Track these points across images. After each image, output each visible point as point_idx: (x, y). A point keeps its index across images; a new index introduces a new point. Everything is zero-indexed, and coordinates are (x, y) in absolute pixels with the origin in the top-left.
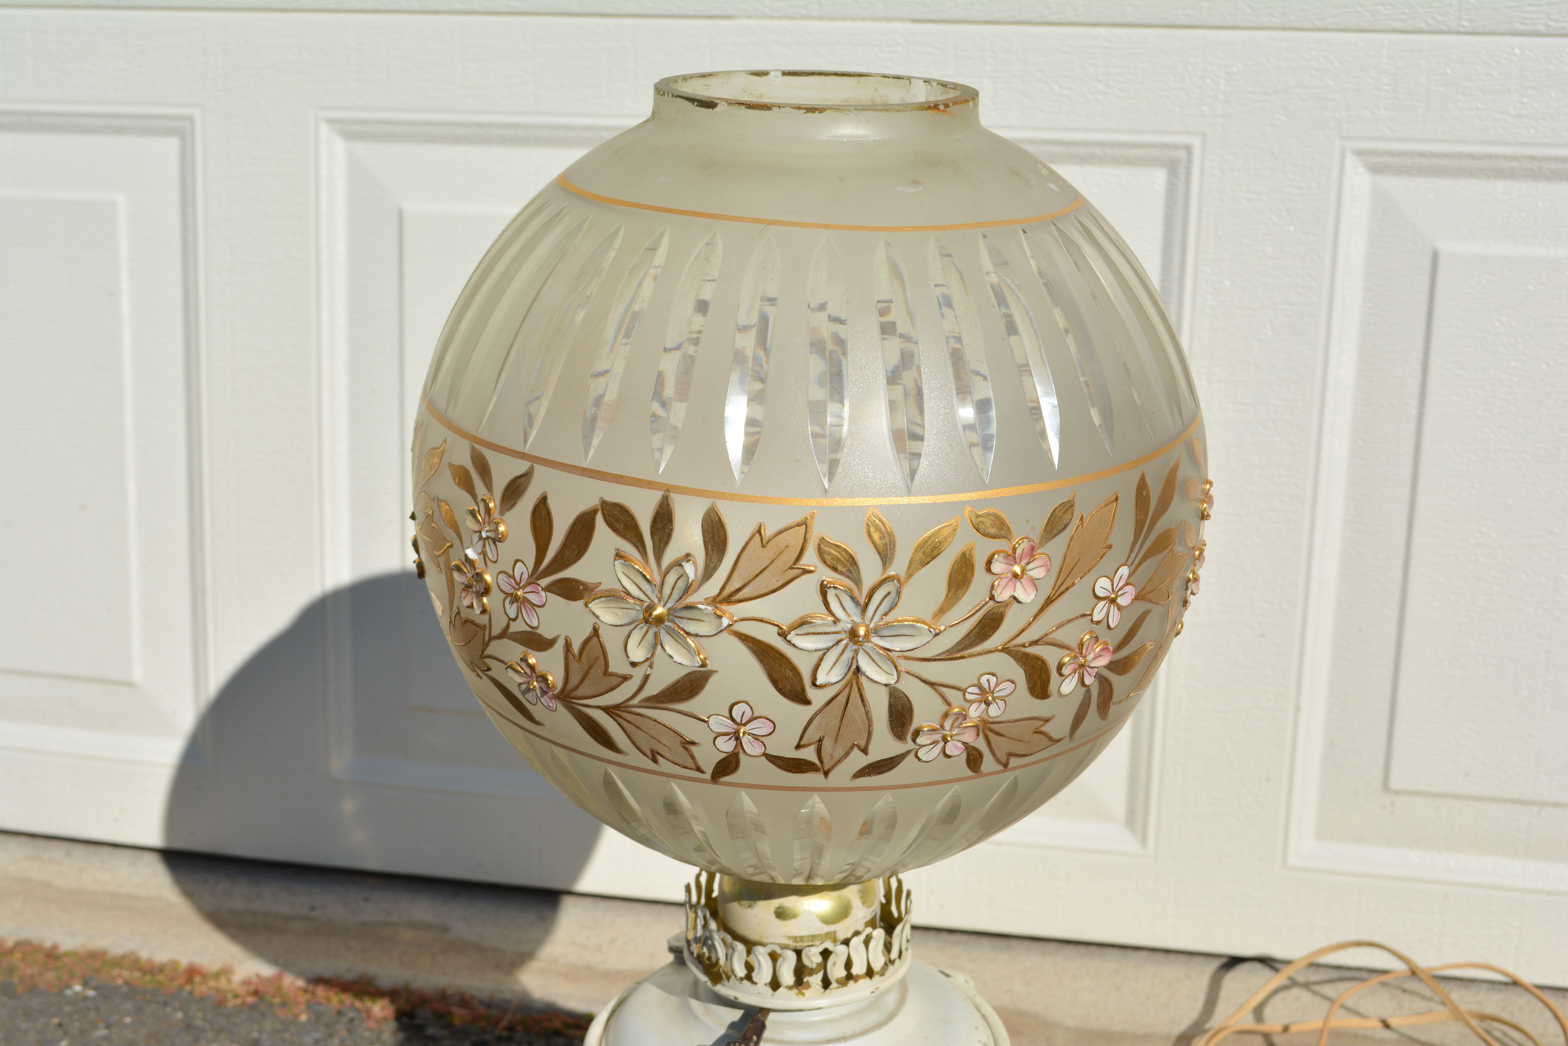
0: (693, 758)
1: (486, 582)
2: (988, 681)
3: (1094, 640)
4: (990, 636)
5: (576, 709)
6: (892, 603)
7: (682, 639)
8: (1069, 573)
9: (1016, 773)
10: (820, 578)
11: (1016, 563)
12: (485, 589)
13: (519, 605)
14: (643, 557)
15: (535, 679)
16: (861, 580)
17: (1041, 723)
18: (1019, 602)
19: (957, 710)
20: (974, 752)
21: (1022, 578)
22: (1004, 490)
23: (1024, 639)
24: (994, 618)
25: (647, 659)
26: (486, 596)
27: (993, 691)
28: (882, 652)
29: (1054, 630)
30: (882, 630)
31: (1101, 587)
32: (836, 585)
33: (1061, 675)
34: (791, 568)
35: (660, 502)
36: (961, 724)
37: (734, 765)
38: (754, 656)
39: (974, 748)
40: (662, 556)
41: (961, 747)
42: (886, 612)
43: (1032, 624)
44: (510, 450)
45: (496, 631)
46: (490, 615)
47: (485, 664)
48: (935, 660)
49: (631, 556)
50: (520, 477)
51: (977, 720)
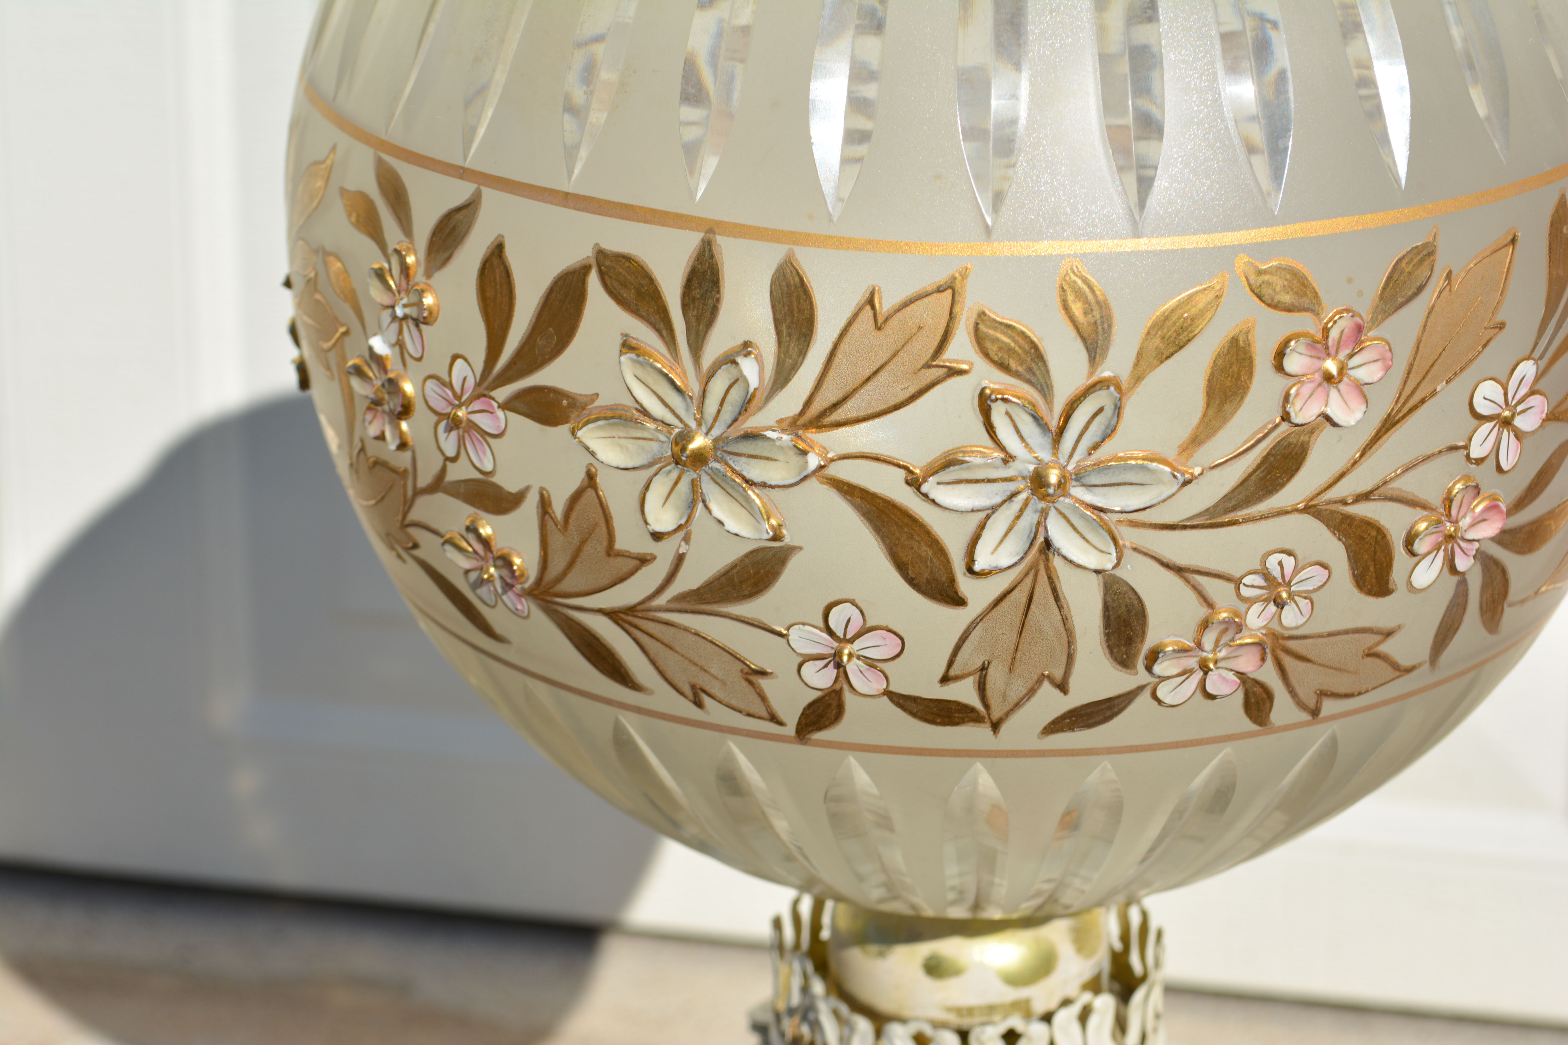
0: (763, 698)
1: (404, 394)
2: (1280, 564)
3: (1471, 493)
4: (1283, 485)
5: (562, 614)
6: (1107, 428)
7: (738, 491)
8: (1427, 373)
9: (1334, 726)
10: (979, 384)
11: (1329, 355)
12: (403, 406)
13: (461, 433)
14: (669, 349)
15: (491, 561)
16: (1052, 387)
17: (1378, 638)
18: (1334, 424)
19: (1224, 615)
20: (1257, 689)
21: (1340, 381)
22: (1307, 225)
23: (1345, 489)
24: (1290, 453)
25: (680, 527)
26: (405, 419)
27: (1290, 582)
28: (1089, 513)
29: (1400, 474)
30: (1089, 475)
31: (1484, 398)
32: (1006, 396)
33: (1413, 554)
34: (928, 366)
35: (698, 250)
36: (1233, 640)
37: (834, 712)
38: (865, 521)
39: (1257, 682)
40: (702, 346)
41: (1234, 681)
42: (1097, 444)
43: (1358, 464)
44: (440, 162)
45: (425, 479)
46: (414, 453)
47: (409, 537)
48: (1185, 527)
49: (649, 346)
50: (458, 210)
51: (1262, 633)
